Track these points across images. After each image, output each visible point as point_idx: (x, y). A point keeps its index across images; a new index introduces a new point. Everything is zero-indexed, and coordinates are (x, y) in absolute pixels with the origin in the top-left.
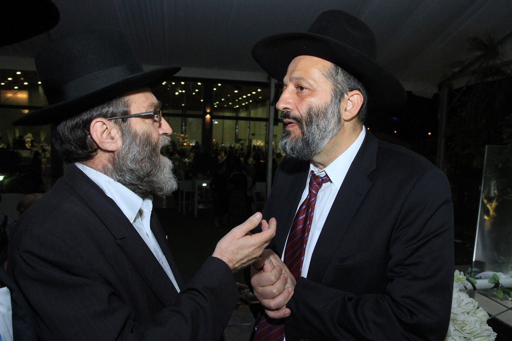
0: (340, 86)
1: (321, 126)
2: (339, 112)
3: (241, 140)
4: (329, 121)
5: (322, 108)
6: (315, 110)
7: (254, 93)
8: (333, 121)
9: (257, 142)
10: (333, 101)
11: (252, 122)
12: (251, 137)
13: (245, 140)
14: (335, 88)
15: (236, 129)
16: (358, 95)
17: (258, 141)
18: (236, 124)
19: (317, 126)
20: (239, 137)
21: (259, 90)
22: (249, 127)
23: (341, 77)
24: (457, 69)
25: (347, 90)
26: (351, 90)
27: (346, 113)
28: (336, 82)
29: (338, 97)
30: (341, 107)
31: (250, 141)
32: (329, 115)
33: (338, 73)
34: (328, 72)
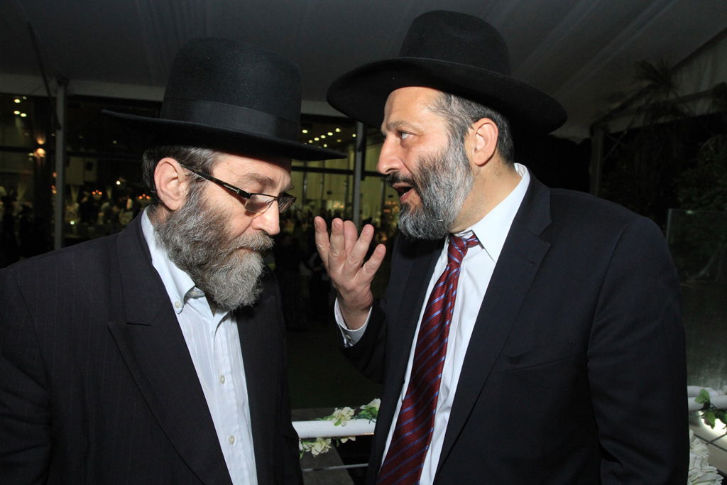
0: (458, 120)
1: (443, 184)
2: (465, 156)
3: (310, 201)
4: (452, 173)
5: (438, 158)
6: (428, 161)
7: (330, 134)
8: (460, 172)
9: (333, 204)
10: (452, 143)
11: (327, 176)
12: (325, 196)
13: (316, 201)
14: (451, 123)
15: (304, 184)
16: (488, 125)
17: (335, 202)
18: (305, 177)
19: (436, 183)
20: (308, 197)
21: (338, 130)
22: (323, 183)
23: (456, 104)
24: (617, 105)
25: (470, 121)
26: (476, 120)
27: (478, 154)
28: (450, 116)
29: (459, 135)
30: (466, 148)
31: (324, 202)
32: (451, 164)
33: (450, 101)
34: (435, 103)
